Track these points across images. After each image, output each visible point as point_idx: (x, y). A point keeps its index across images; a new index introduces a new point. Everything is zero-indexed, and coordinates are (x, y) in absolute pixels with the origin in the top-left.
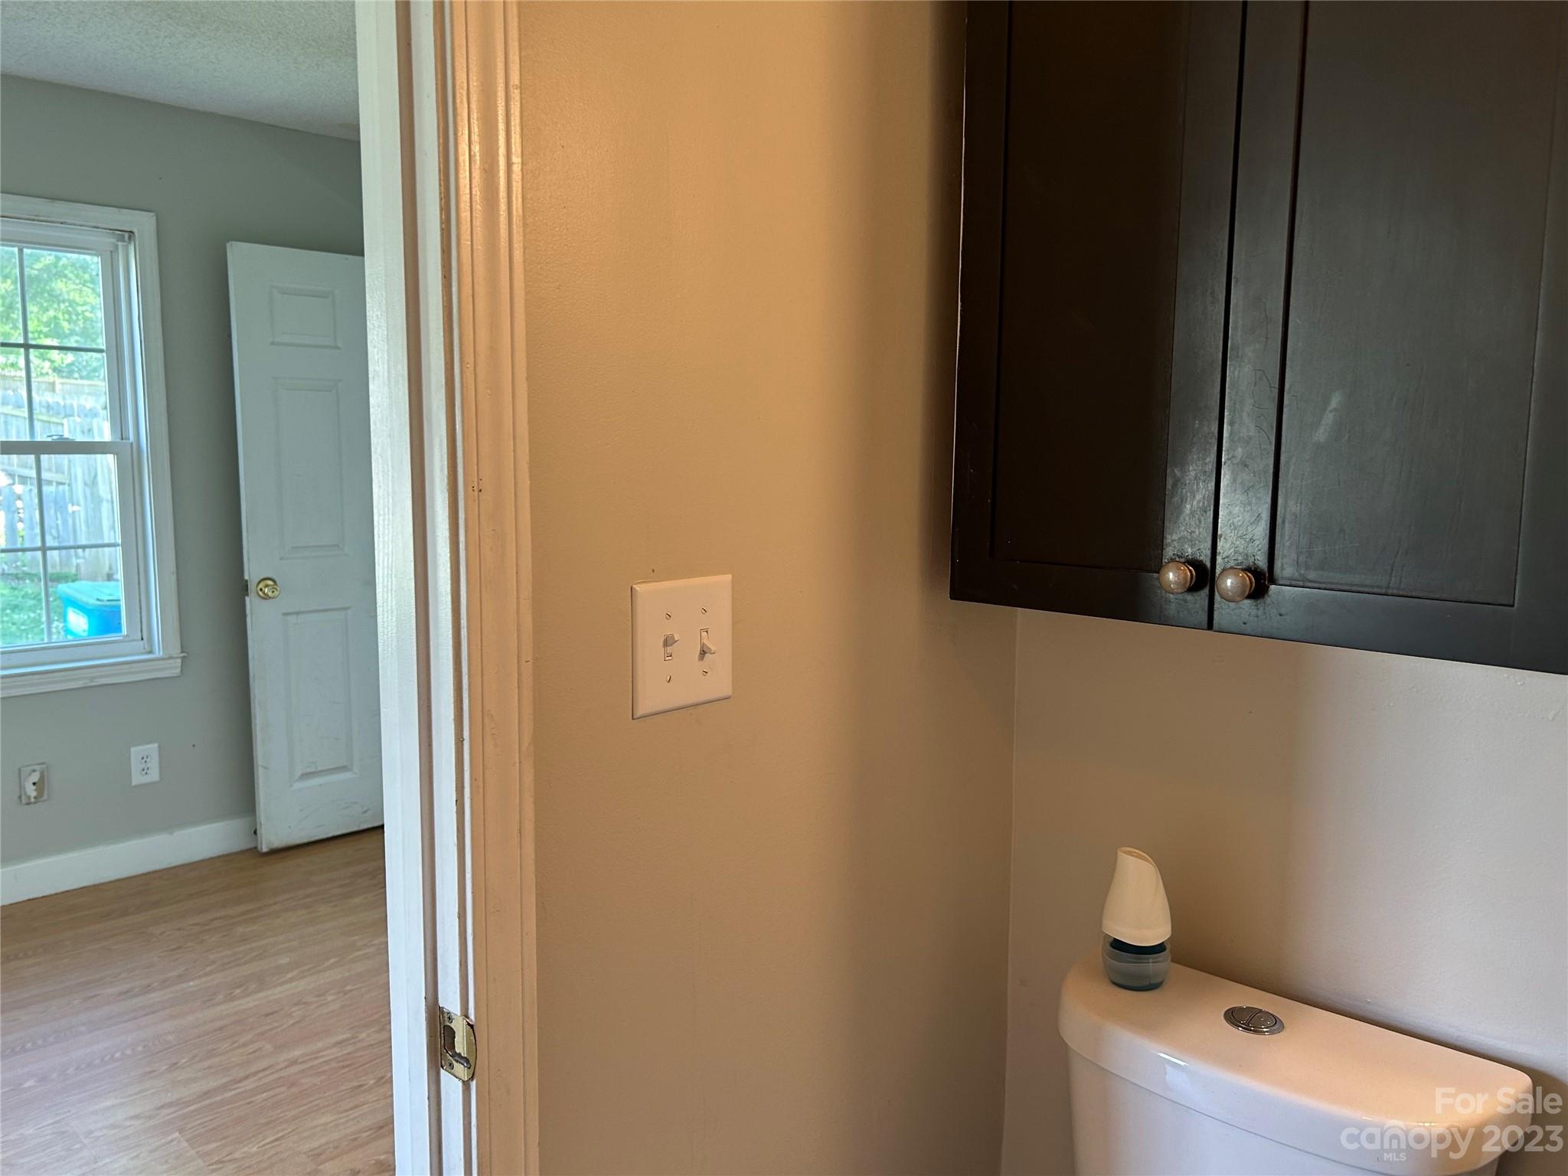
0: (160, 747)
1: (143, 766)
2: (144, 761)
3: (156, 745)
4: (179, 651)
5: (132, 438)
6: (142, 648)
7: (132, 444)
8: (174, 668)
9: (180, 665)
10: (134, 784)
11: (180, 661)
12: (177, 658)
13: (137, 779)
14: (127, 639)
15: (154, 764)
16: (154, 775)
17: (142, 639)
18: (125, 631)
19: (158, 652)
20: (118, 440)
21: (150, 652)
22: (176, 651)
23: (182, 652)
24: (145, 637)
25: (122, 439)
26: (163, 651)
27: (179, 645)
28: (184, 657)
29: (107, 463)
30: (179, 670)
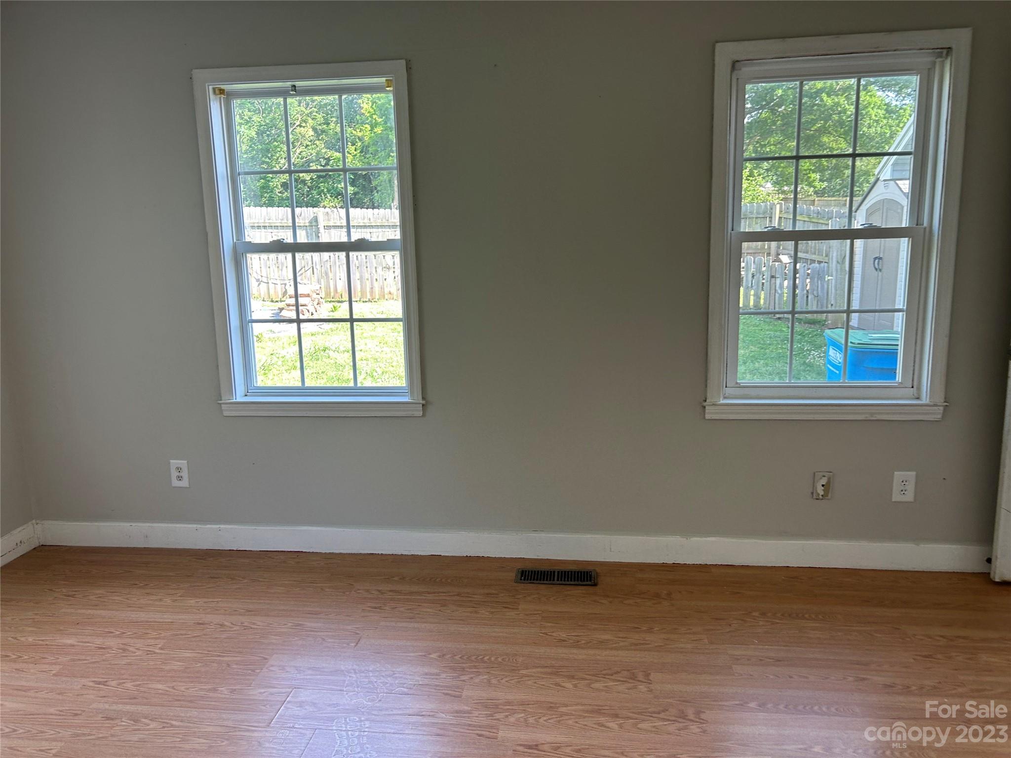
0: (917, 476)
1: (902, 488)
2: (903, 484)
3: (914, 473)
4: (943, 401)
5: (925, 224)
6: (912, 394)
7: (925, 228)
8: (937, 414)
9: (942, 412)
10: (893, 500)
11: (942, 408)
12: (940, 406)
13: (896, 497)
14: (901, 386)
15: (911, 487)
16: (909, 497)
17: (913, 387)
18: (899, 377)
19: (925, 399)
20: (915, 226)
21: (918, 398)
22: (940, 399)
23: (945, 402)
24: (915, 385)
25: (917, 225)
26: (930, 398)
27: (943, 396)
28: (947, 406)
29: (904, 244)
30: (940, 416)
